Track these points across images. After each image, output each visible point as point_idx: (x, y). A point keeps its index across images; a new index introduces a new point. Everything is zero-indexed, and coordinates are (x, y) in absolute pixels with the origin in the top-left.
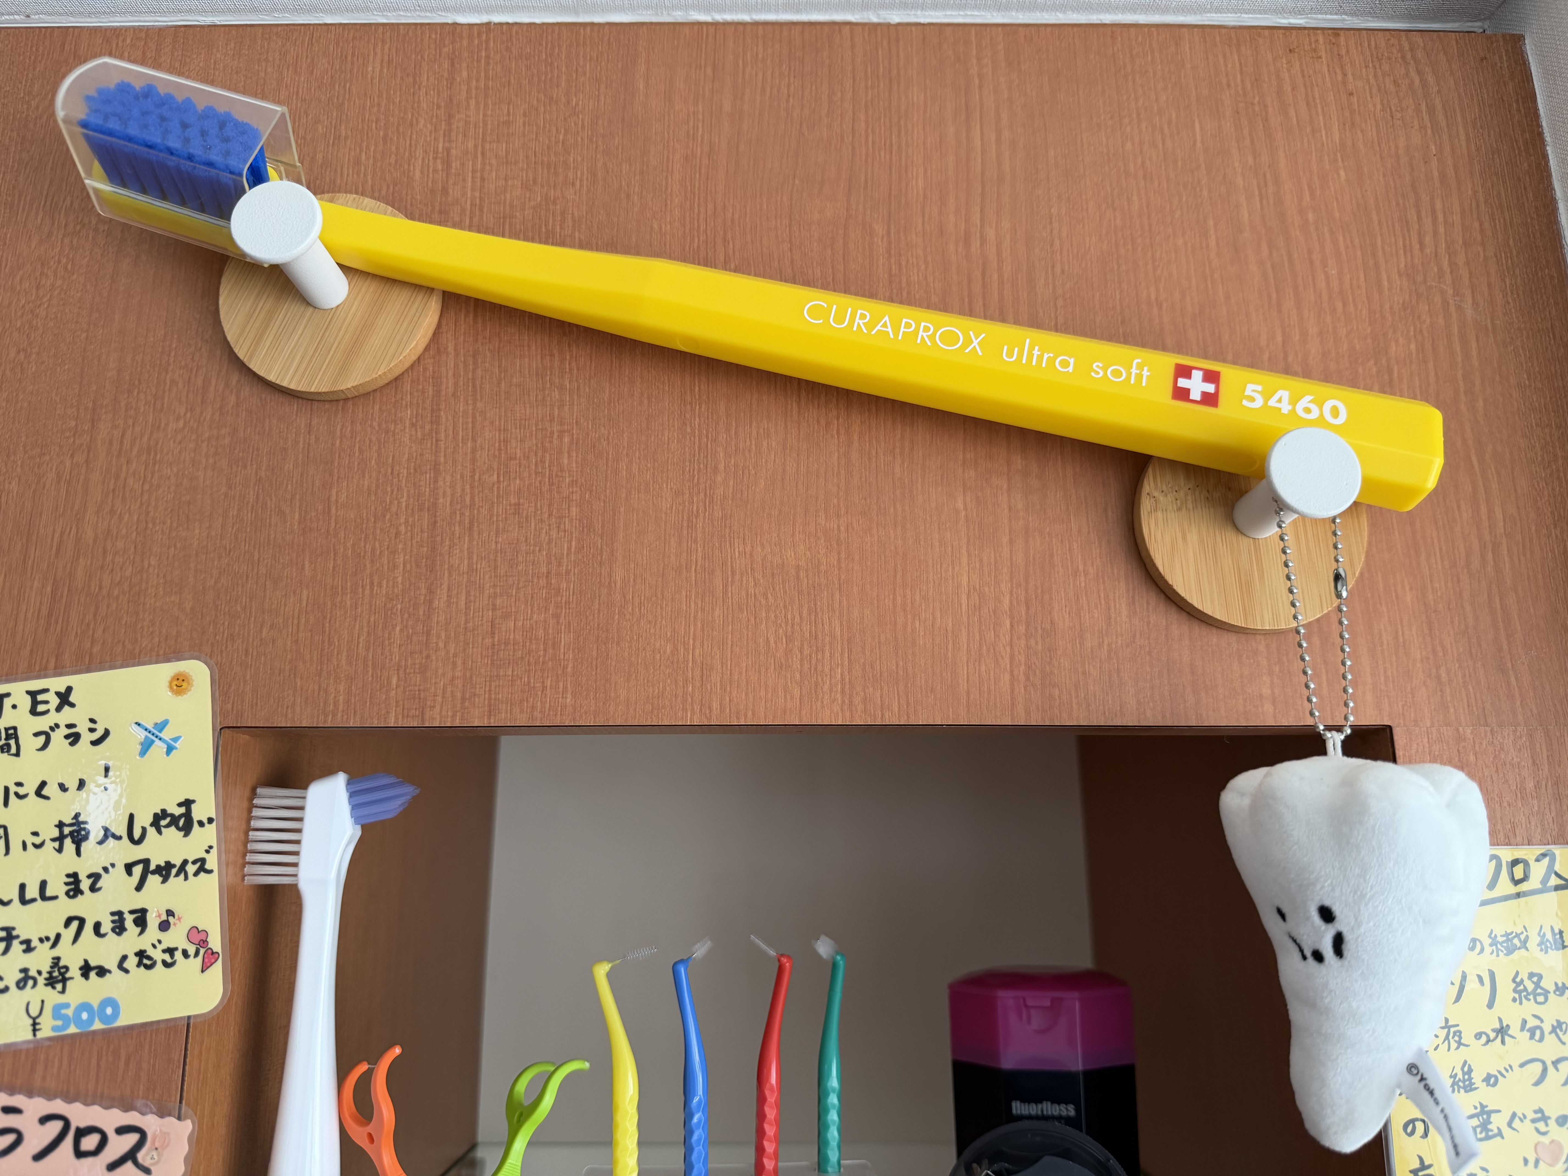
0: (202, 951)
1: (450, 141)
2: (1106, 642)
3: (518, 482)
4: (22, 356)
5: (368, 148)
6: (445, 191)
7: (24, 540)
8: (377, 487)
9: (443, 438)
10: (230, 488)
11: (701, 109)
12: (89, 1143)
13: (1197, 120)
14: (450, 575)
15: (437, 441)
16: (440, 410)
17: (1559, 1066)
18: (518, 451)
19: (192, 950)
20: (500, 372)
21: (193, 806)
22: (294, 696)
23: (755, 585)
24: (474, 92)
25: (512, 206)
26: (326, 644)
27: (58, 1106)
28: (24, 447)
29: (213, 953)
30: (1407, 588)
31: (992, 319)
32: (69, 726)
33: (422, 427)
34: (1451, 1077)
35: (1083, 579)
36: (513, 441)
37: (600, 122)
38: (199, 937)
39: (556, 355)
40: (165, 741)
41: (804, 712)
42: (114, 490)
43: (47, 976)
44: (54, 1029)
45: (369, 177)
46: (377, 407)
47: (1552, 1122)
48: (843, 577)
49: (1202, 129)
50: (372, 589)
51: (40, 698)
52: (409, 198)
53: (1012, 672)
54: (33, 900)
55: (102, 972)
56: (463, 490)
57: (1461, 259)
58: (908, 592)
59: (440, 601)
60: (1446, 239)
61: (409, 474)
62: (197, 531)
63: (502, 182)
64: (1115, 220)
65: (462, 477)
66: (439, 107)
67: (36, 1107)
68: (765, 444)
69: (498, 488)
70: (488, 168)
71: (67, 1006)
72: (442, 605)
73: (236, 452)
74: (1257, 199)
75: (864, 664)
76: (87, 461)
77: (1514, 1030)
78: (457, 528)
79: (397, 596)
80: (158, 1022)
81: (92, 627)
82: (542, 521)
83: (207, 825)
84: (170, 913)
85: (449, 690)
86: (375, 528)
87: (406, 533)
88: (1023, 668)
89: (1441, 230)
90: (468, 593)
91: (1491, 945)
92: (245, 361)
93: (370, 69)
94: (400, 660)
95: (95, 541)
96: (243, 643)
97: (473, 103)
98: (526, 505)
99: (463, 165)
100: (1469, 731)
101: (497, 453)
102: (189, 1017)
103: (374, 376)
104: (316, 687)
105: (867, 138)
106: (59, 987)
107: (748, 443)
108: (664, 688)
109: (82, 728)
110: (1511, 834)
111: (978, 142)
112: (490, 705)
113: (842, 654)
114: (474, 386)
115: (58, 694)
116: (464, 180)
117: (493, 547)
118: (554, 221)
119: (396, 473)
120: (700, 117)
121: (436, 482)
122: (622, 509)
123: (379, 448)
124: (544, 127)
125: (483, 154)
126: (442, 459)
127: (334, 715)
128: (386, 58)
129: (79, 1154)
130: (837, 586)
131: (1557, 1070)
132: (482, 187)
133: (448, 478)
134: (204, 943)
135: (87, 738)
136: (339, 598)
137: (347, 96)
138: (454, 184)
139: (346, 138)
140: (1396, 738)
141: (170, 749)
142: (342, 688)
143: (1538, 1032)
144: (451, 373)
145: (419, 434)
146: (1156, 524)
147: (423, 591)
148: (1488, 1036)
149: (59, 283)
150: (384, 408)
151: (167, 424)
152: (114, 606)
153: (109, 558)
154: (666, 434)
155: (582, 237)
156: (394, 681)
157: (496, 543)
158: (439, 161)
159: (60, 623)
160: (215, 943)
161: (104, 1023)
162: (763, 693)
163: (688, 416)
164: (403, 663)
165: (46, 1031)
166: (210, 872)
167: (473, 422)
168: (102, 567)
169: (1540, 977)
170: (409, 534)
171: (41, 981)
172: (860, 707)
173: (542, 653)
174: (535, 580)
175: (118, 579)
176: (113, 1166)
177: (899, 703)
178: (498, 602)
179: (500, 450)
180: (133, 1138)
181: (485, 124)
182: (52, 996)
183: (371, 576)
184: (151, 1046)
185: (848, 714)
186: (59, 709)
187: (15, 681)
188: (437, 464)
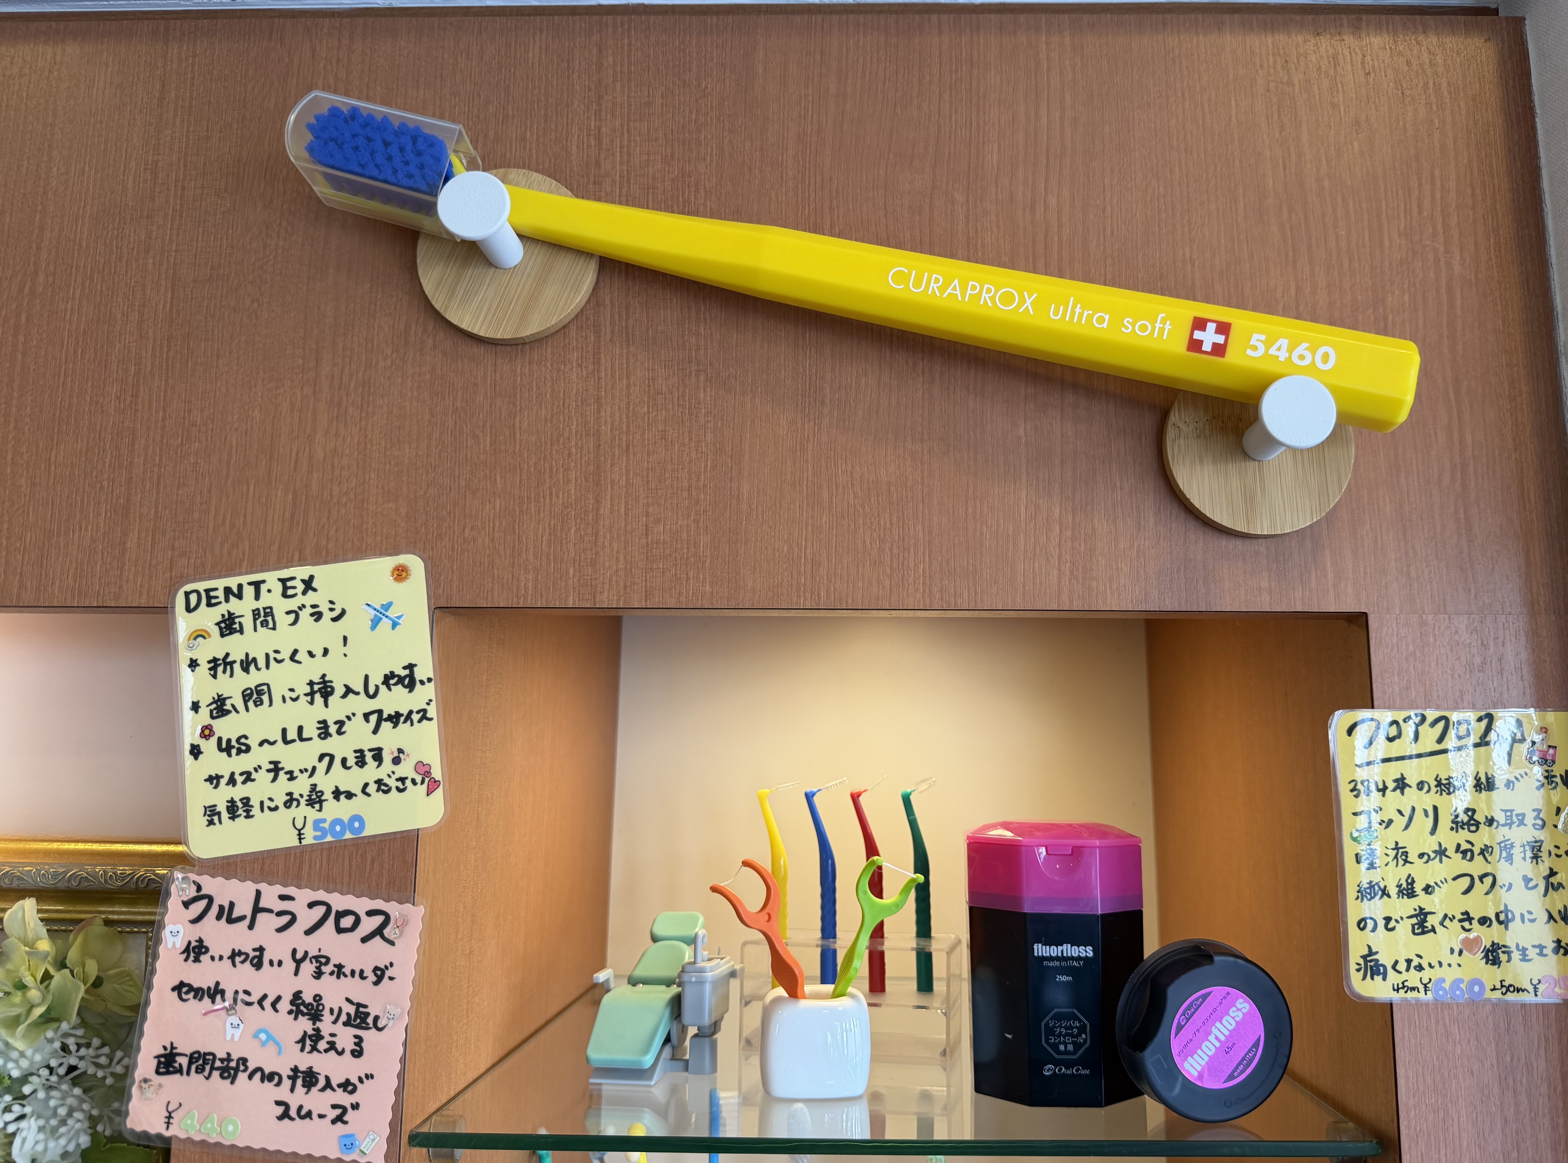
0: (427, 780)
1: (600, 120)
2: (1136, 545)
3: (664, 412)
4: (256, 305)
5: (532, 126)
6: (598, 164)
7: (268, 457)
8: (552, 416)
9: (603, 376)
10: (432, 416)
11: (810, 91)
12: (346, 922)
13: (1233, 99)
14: (612, 488)
15: (598, 379)
16: (600, 353)
17: (1484, 880)
18: (664, 387)
19: (419, 779)
20: (648, 322)
21: (415, 669)
22: (492, 582)
23: (855, 497)
24: (619, 76)
25: (654, 178)
26: (517, 542)
27: (321, 895)
28: (263, 380)
29: (435, 781)
30: (1387, 501)
31: (1051, 275)
32: (313, 606)
33: (587, 367)
34: (1397, 886)
35: (1119, 493)
36: (660, 379)
37: (726, 103)
38: (424, 770)
39: (693, 306)
40: (390, 619)
41: (893, 599)
42: (337, 417)
43: (307, 798)
44: (315, 838)
45: (534, 152)
46: (549, 350)
47: (1475, 922)
48: (925, 491)
49: (1237, 105)
50: (551, 499)
51: (289, 584)
52: (568, 170)
53: (1059, 568)
54: (293, 741)
55: (350, 795)
56: (621, 419)
57: (1454, 220)
58: (978, 504)
59: (605, 510)
60: (1441, 203)
61: (577, 406)
62: (407, 451)
63: (645, 157)
64: (1158, 188)
65: (619, 408)
66: (590, 90)
67: (304, 896)
68: (863, 381)
69: (649, 417)
70: (633, 144)
71: (324, 821)
72: (606, 512)
73: (436, 386)
74: (1281, 168)
75: (941, 561)
76: (314, 393)
77: (1451, 852)
78: (616, 450)
79: (571, 505)
80: (395, 833)
81: (326, 527)
82: (684, 445)
83: (427, 684)
84: (400, 751)
85: (614, 579)
86: (551, 450)
87: (576, 454)
88: (1068, 564)
89: (1438, 195)
90: (627, 503)
91: (1436, 786)
92: (442, 311)
93: (531, 55)
94: (575, 556)
95: (324, 458)
96: (449, 540)
97: (618, 85)
98: (671, 433)
99: (612, 141)
100: (1430, 617)
101: (647, 388)
102: (418, 830)
103: (548, 326)
104: (510, 576)
105: (951, 117)
106: (317, 806)
107: (849, 380)
108: (782, 579)
109: (324, 608)
110: (1459, 700)
111: (1044, 121)
112: (646, 592)
113: (924, 553)
114: (627, 333)
115: (303, 581)
116: (613, 155)
117: (646, 465)
118: (689, 191)
119: (566, 405)
120: (810, 98)
121: (599, 412)
122: (748, 435)
123: (553, 384)
124: (679, 108)
125: (628, 131)
126: (603, 394)
127: (525, 598)
128: (544, 45)
129: (340, 930)
130: (920, 498)
131: (1482, 883)
132: (628, 162)
133: (609, 409)
134: (428, 773)
135: (328, 615)
136: (526, 506)
137: (512, 80)
138: (605, 159)
139: (513, 117)
140: (1370, 623)
141: (395, 625)
142: (530, 577)
143: (1469, 854)
144: (608, 322)
145: (584, 373)
146: (1179, 449)
147: (592, 501)
148: (1429, 856)
149: (281, 243)
150: (555, 351)
151: (377, 363)
152: (343, 511)
153: (337, 472)
154: (783, 373)
155: (713, 206)
156: (571, 572)
157: (648, 462)
158: (591, 138)
159: (301, 524)
160: (437, 774)
161: (353, 834)
162: (860, 584)
163: (800, 358)
164: (578, 558)
165: (309, 840)
166: (431, 719)
167: (627, 363)
168: (332, 480)
169: (1474, 811)
170: (579, 455)
171: (303, 802)
172: (938, 596)
173: (685, 551)
174: (679, 492)
175: (345, 490)
176: (364, 940)
177: (969, 592)
178: (651, 510)
179: (649, 386)
180: (380, 919)
181: (630, 105)
182: (312, 814)
183: (550, 488)
184: (390, 852)
185: (928, 601)
186: (304, 593)
187: (268, 571)
188: (599, 398)
